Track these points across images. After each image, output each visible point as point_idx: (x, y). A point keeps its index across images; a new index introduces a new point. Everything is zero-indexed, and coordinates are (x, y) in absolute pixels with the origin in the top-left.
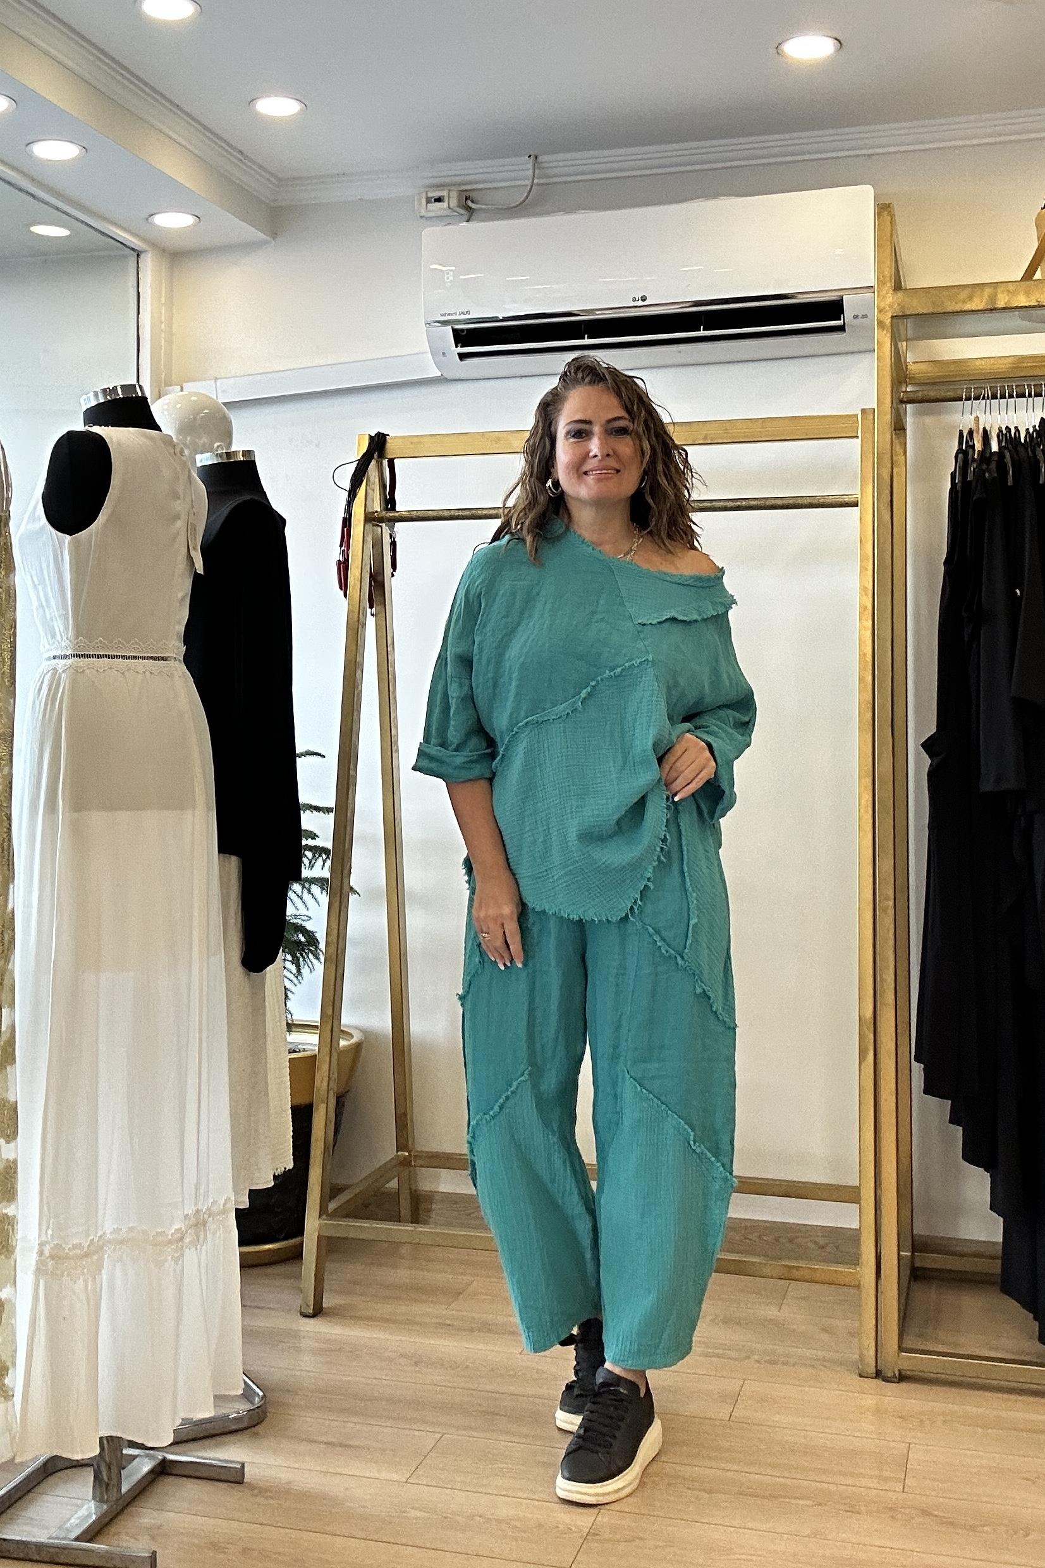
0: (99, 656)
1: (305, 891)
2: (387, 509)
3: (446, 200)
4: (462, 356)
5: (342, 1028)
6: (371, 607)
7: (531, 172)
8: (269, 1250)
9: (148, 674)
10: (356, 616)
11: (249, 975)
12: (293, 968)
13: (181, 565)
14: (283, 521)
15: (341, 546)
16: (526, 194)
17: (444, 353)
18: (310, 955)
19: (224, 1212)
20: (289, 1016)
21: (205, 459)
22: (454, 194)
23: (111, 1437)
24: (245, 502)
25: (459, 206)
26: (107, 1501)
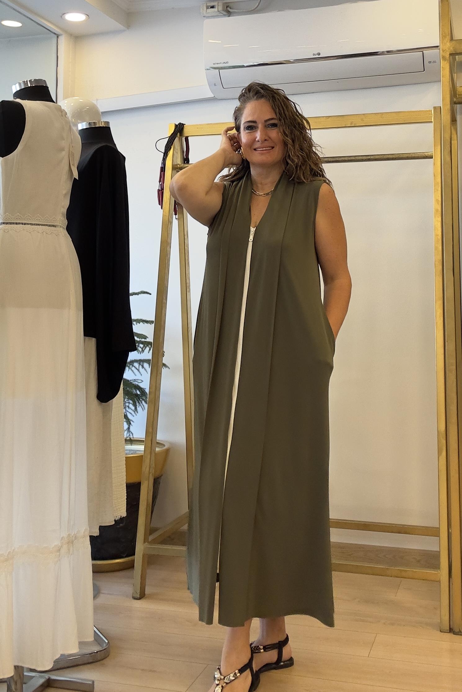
2: (184, 163)
3: (216, 7)
6: (176, 214)
8: (118, 563)
9: (44, 233)
10: (167, 218)
11: (101, 405)
14: (124, 158)
15: (160, 182)
16: (257, 4)
21: (82, 126)
22: (221, 4)
24: (102, 146)
25: (223, 10)
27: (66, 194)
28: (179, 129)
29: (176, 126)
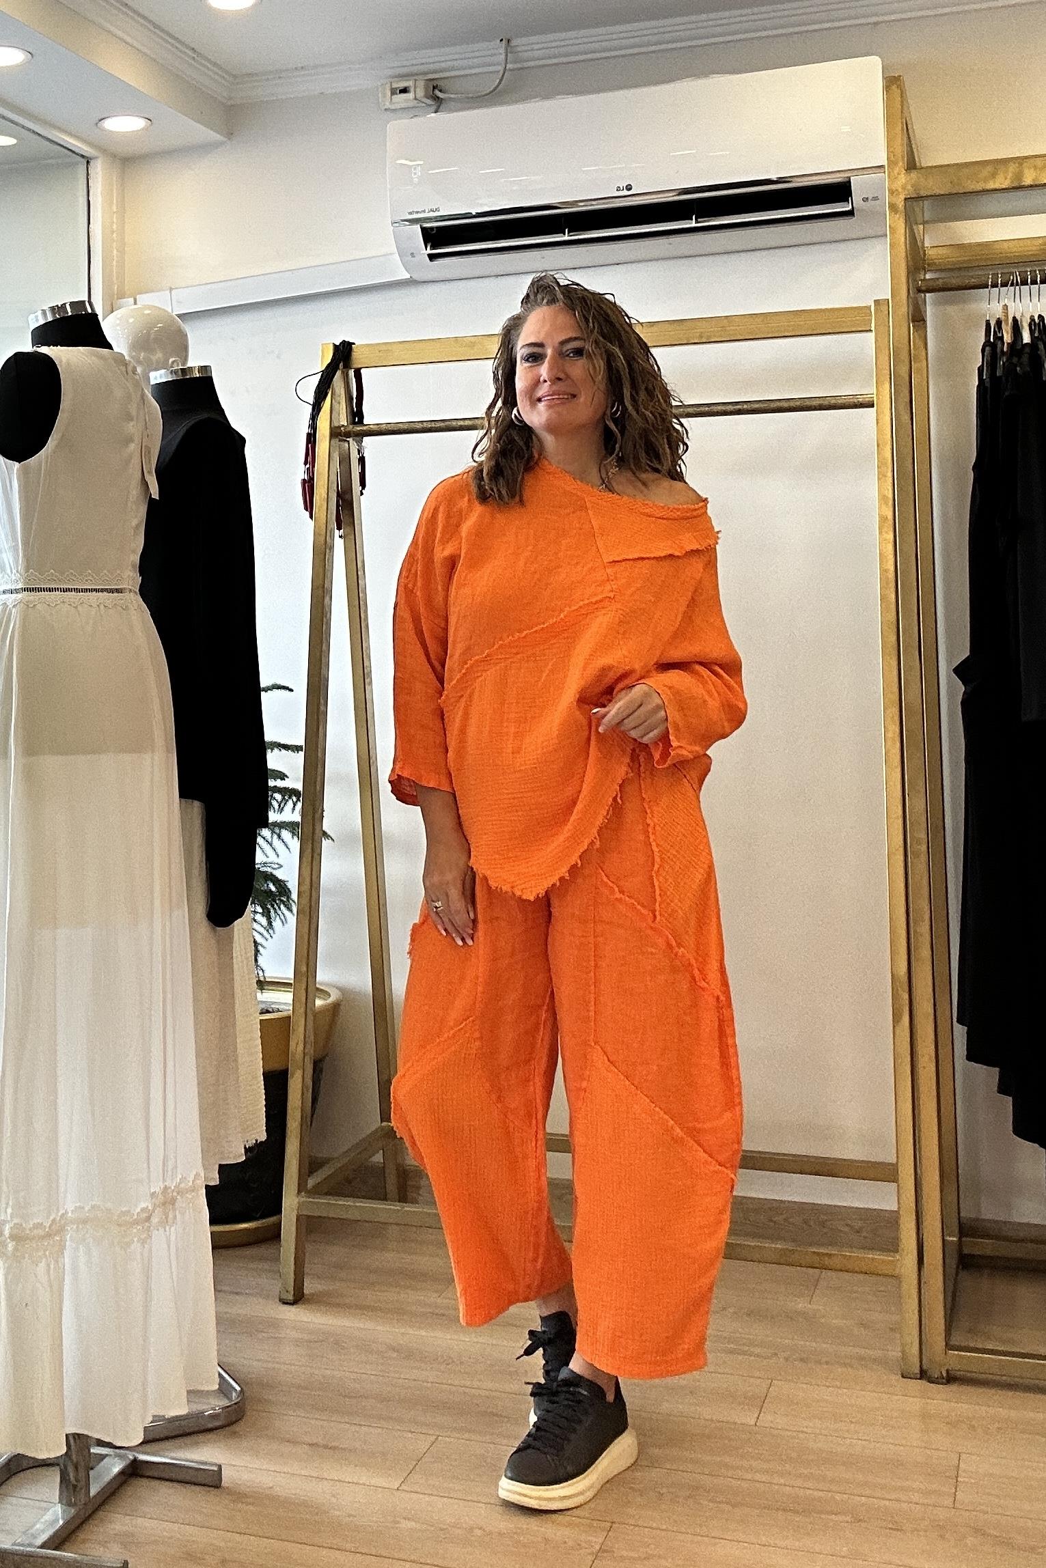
0: (50, 590)
1: (275, 837)
2: (354, 423)
4: (432, 257)
5: (318, 986)
6: (339, 529)
7: (503, 57)
8: (246, 1229)
10: (323, 538)
11: (215, 931)
12: (264, 921)
13: (135, 491)
14: (242, 441)
15: (306, 463)
16: (498, 81)
17: (413, 255)
18: (282, 906)
19: (193, 1189)
20: (261, 973)
21: (159, 377)
22: (421, 84)
23: (78, 1434)
24: (201, 421)
25: (427, 97)
26: (75, 1505)
28: (343, 353)
29: (335, 346)
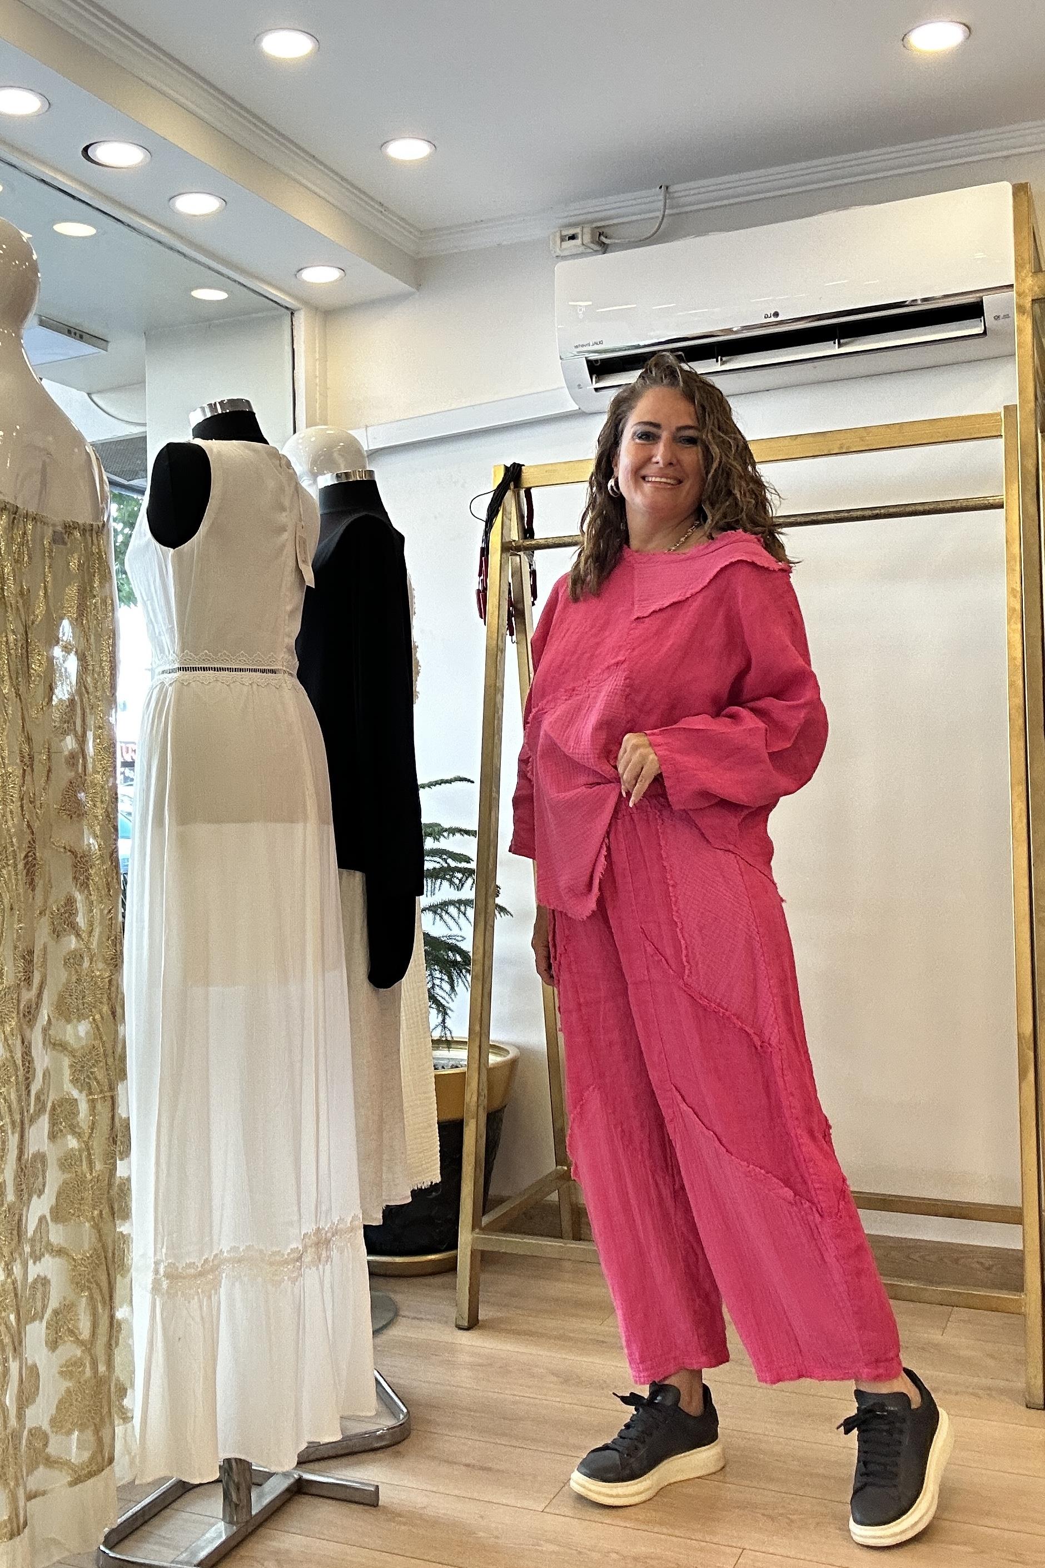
0: (204, 669)
1: (460, 913)
2: (525, 538)
3: (580, 236)
4: (597, 390)
5: (492, 1043)
6: (511, 634)
7: (662, 203)
9: (255, 686)
10: (495, 642)
11: (377, 993)
13: (289, 578)
14: (401, 538)
15: (480, 575)
16: (658, 224)
17: (579, 385)
19: (352, 1229)
21: (327, 480)
22: (587, 230)
23: (240, 1460)
24: (365, 518)
25: (592, 242)
26: (238, 1522)
27: (292, 613)
28: (513, 475)
29: (507, 468)
